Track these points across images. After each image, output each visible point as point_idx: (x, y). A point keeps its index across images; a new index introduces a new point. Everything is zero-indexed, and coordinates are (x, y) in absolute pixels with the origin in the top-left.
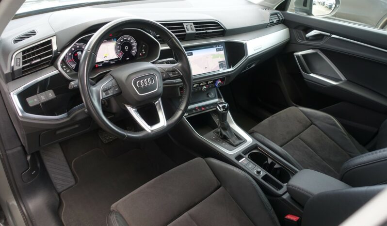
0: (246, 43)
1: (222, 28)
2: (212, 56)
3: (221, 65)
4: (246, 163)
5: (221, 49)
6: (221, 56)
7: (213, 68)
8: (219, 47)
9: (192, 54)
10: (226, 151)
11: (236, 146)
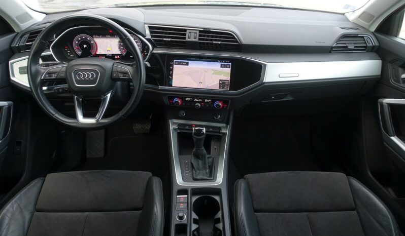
0: (265, 65)
1: (237, 42)
2: (213, 72)
3: (222, 83)
4: (182, 200)
5: (228, 66)
6: (225, 73)
7: (210, 85)
8: (225, 62)
9: (187, 64)
10: (179, 179)
11: (196, 180)
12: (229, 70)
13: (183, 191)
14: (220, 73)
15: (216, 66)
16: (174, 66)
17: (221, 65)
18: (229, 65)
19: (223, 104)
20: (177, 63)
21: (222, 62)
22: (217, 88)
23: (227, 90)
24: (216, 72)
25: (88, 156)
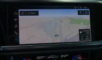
2: (70, 21)
5: (86, 13)
7: (69, 38)
8: (82, 8)
9: (37, 14)
12: (88, 17)
16: (20, 17)
17: (79, 11)
18: (88, 11)
19: (82, 57)
20: (23, 13)
21: (79, 8)
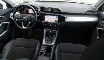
1: (60, 11)
3: (56, 21)
4: (43, 47)
6: (57, 19)
7: (53, 21)
9: (48, 16)
10: (44, 42)
11: (47, 43)
13: (44, 45)
14: (56, 19)
15: (55, 17)
16: (45, 16)
18: (58, 17)
19: (56, 26)
22: (55, 22)
23: (57, 23)
24: (55, 18)
25: (28, 35)
